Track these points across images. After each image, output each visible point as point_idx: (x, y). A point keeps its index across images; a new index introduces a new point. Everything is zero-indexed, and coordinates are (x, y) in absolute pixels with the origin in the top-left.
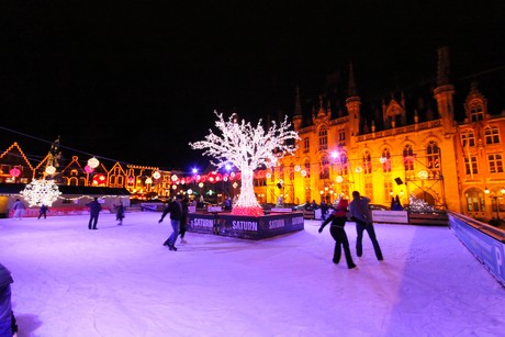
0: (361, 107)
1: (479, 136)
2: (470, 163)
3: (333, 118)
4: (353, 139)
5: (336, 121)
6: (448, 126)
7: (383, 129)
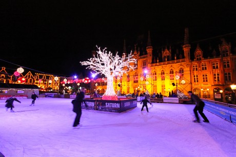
1: (199, 67)
2: (196, 78)
3: (140, 55)
4: (149, 65)
5: (142, 57)
6: (188, 62)
7: (162, 62)
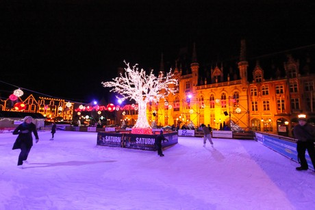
0: (199, 69)
1: (259, 90)
2: (254, 105)
3: (183, 74)
4: (194, 88)
5: (185, 76)
6: (244, 84)
7: (211, 83)
